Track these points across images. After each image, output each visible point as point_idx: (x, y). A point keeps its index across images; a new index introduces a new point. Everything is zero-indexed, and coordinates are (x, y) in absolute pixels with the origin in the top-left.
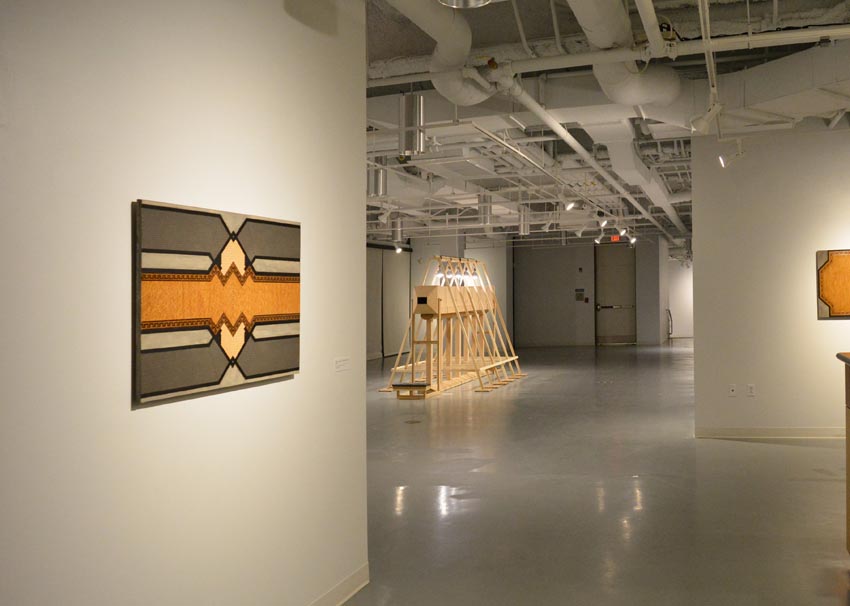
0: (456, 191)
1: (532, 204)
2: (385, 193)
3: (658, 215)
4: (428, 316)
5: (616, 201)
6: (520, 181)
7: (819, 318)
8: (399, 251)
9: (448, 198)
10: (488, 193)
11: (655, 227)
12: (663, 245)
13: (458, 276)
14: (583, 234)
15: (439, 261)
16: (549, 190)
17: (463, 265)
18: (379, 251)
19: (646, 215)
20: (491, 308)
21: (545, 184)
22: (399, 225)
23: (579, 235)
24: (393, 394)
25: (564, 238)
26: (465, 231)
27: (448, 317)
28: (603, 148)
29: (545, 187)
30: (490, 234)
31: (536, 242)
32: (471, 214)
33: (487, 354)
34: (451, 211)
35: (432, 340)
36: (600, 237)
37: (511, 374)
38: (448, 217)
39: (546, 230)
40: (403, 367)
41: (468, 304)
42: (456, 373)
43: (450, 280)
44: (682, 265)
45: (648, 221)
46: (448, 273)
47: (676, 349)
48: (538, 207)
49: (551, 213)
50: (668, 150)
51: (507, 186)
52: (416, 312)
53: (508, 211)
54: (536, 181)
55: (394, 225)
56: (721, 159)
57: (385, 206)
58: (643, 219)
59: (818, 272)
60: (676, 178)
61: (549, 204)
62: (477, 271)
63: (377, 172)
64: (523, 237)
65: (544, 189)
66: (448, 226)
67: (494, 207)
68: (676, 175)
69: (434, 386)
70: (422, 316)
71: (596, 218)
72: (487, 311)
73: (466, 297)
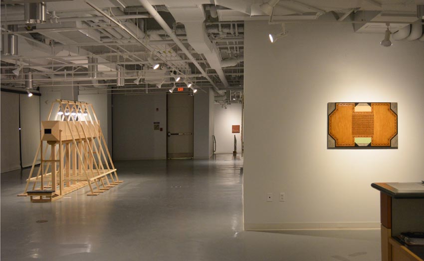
0: (72, 54)
1: (126, 65)
2: (17, 52)
3: (211, 74)
4: (53, 142)
5: (184, 64)
6: (118, 48)
7: (329, 148)
8: (30, 95)
9: (66, 59)
10: (95, 56)
11: (209, 82)
12: (212, 94)
13: (74, 114)
14: (162, 86)
15: (60, 103)
16: (139, 56)
17: (77, 106)
18: (17, 95)
19: (204, 74)
20: (98, 135)
21: (137, 51)
22: (30, 77)
23: (160, 87)
24: (28, 198)
25: (147, 88)
26: (79, 82)
27: (67, 142)
28: (181, 27)
29: (136, 53)
30: (96, 85)
31: (128, 91)
32: (82, 71)
33: (94, 168)
34: (68, 69)
35: (56, 159)
36: (173, 88)
37: (112, 182)
38: (65, 72)
39: (137, 83)
40: (35, 178)
41: (81, 134)
42: (73, 181)
43: (68, 116)
44: (222, 107)
45: (205, 78)
46: (67, 112)
47: (219, 162)
48: (130, 67)
49: (140, 71)
50: (226, 31)
51: (109, 52)
52: (44, 139)
53: (109, 69)
54: (130, 48)
55: (26, 77)
56: (270, 36)
57: (19, 63)
58: (202, 77)
59: (329, 116)
60: (226, 51)
61: (138, 65)
62: (87, 111)
63: (10, 37)
64: (119, 87)
65: (135, 55)
66: (66, 79)
67: (99, 66)
68: (227, 48)
69: (57, 192)
70: (48, 142)
71: (172, 75)
72: (94, 138)
73: (80, 129)
